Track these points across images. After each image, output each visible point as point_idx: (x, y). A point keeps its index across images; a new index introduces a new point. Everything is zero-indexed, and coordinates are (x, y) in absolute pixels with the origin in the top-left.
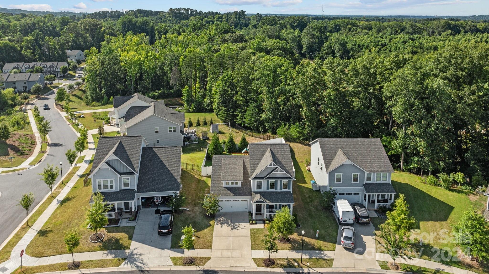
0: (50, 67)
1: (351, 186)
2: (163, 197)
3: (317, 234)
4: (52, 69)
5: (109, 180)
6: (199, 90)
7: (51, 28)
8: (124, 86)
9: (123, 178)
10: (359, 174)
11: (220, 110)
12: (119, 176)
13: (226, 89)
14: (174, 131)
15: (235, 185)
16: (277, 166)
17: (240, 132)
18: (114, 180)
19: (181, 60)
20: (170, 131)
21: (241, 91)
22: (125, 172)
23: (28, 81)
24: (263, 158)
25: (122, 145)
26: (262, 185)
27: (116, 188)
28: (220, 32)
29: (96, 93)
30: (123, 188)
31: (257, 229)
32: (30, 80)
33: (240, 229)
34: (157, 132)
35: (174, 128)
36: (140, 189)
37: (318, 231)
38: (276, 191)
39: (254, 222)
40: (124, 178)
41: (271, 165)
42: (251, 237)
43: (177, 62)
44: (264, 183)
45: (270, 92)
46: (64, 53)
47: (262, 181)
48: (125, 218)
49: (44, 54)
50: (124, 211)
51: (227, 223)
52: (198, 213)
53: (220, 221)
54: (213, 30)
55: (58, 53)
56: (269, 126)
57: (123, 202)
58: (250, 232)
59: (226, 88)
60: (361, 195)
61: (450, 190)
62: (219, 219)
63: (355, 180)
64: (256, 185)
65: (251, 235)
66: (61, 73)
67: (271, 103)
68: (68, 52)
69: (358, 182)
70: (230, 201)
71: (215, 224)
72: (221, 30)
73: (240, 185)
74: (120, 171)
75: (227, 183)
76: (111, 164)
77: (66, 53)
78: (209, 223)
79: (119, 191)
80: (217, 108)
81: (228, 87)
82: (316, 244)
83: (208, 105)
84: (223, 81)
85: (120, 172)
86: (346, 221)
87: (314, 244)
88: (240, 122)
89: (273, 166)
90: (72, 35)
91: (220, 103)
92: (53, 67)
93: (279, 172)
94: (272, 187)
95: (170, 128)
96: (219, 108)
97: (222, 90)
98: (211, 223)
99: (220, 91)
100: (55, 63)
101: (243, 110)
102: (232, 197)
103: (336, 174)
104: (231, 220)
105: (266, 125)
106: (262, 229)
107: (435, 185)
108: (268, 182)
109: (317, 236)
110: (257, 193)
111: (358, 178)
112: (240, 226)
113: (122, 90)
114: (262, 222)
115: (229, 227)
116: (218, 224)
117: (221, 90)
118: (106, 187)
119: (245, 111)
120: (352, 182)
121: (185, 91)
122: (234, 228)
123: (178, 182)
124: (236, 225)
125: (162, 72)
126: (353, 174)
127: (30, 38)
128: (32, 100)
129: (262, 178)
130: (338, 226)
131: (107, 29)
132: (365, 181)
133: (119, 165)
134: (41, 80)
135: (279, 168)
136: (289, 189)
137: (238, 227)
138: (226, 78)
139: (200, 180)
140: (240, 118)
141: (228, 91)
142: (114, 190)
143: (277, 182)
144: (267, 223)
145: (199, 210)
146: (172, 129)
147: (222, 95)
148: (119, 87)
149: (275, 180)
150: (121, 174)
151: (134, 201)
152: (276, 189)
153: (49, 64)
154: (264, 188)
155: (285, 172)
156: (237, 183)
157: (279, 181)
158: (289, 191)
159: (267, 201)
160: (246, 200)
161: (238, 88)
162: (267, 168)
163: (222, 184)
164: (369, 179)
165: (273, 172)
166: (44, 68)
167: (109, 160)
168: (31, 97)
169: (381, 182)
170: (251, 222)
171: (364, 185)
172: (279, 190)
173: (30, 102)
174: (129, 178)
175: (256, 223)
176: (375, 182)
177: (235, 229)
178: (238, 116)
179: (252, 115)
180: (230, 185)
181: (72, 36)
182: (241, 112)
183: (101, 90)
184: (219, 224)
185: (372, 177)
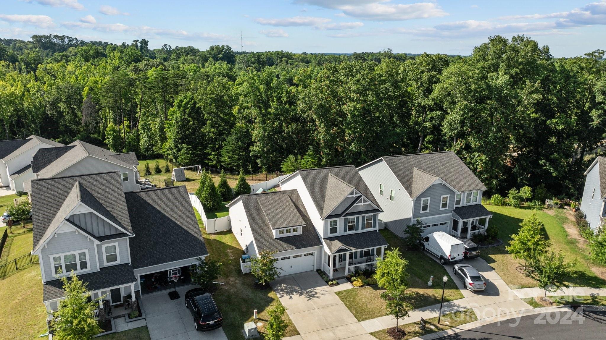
1: (439, 214)
3: (431, 280)
5: (77, 253)
6: (128, 130)
9: (103, 246)
10: (448, 196)
11: (179, 150)
12: (97, 242)
13: (186, 119)
14: (126, 179)
15: (292, 234)
16: (361, 194)
17: (216, 177)
18: (87, 251)
19: (84, 94)
21: (211, 120)
22: (108, 234)
24: (328, 187)
25: (85, 189)
26: (338, 227)
27: (93, 265)
28: (127, 61)
30: (106, 264)
31: (346, 291)
33: (320, 295)
37: (432, 277)
38: (357, 232)
39: (335, 282)
40: (106, 245)
41: (352, 193)
42: (345, 304)
43: (79, 97)
44: (340, 222)
45: (261, 114)
47: (338, 219)
48: (120, 316)
50: (111, 304)
51: (296, 291)
52: (238, 285)
53: (282, 290)
54: (117, 58)
56: (263, 163)
57: (108, 289)
58: (338, 298)
59: (186, 116)
60: (449, 225)
61: (521, 208)
62: (280, 288)
63: (444, 205)
64: (329, 227)
65: (343, 301)
67: (265, 130)
69: (447, 208)
70: (289, 258)
71: (278, 296)
72: (129, 58)
73: (300, 232)
74: (96, 234)
75: (281, 232)
76: (77, 222)
78: (269, 297)
79: (99, 270)
80: (173, 147)
81: (189, 115)
82: (436, 295)
83: (147, 150)
84: (179, 107)
85: (97, 236)
86: (454, 258)
87: (434, 295)
88: (214, 163)
89: (354, 195)
91: (179, 139)
93: (362, 204)
94: (351, 228)
96: (176, 147)
97: (181, 120)
98: (271, 295)
99: (178, 122)
101: (217, 146)
102: (293, 252)
103: (422, 200)
104: (298, 286)
105: (258, 161)
106: (352, 290)
107: (503, 205)
108: (346, 220)
109: (430, 283)
111: (448, 202)
112: (317, 291)
114: (344, 280)
115: (303, 296)
116: (282, 296)
117: (179, 119)
118: (71, 267)
119: (221, 147)
120: (441, 209)
121: (110, 131)
122: (311, 296)
123: (200, 241)
124: (311, 292)
125: (57, 111)
126: (442, 197)
129: (339, 216)
130: (443, 267)
132: (455, 206)
133: (95, 223)
135: (363, 197)
136: (374, 226)
137: (316, 293)
138: (184, 103)
139: (209, 239)
140: (214, 158)
141: (189, 121)
142: (88, 270)
143: (358, 218)
144: (355, 280)
145: (237, 281)
147: (180, 128)
149: (355, 216)
150: (101, 239)
151: (134, 283)
152: (357, 229)
154: (340, 231)
155: (370, 203)
156: (295, 230)
157: (360, 216)
158: (374, 229)
159: (352, 248)
160: (312, 254)
161: (206, 115)
162: (347, 199)
163: (272, 234)
164: (458, 202)
165: (355, 205)
167: (72, 216)
169: (472, 203)
170: (330, 283)
171: (453, 210)
172: (360, 231)
174: (116, 244)
175: (338, 284)
176: (465, 205)
177: (314, 296)
178: (210, 154)
179: (234, 151)
180: (285, 235)
182: (213, 149)
184: (285, 295)
185: (461, 199)
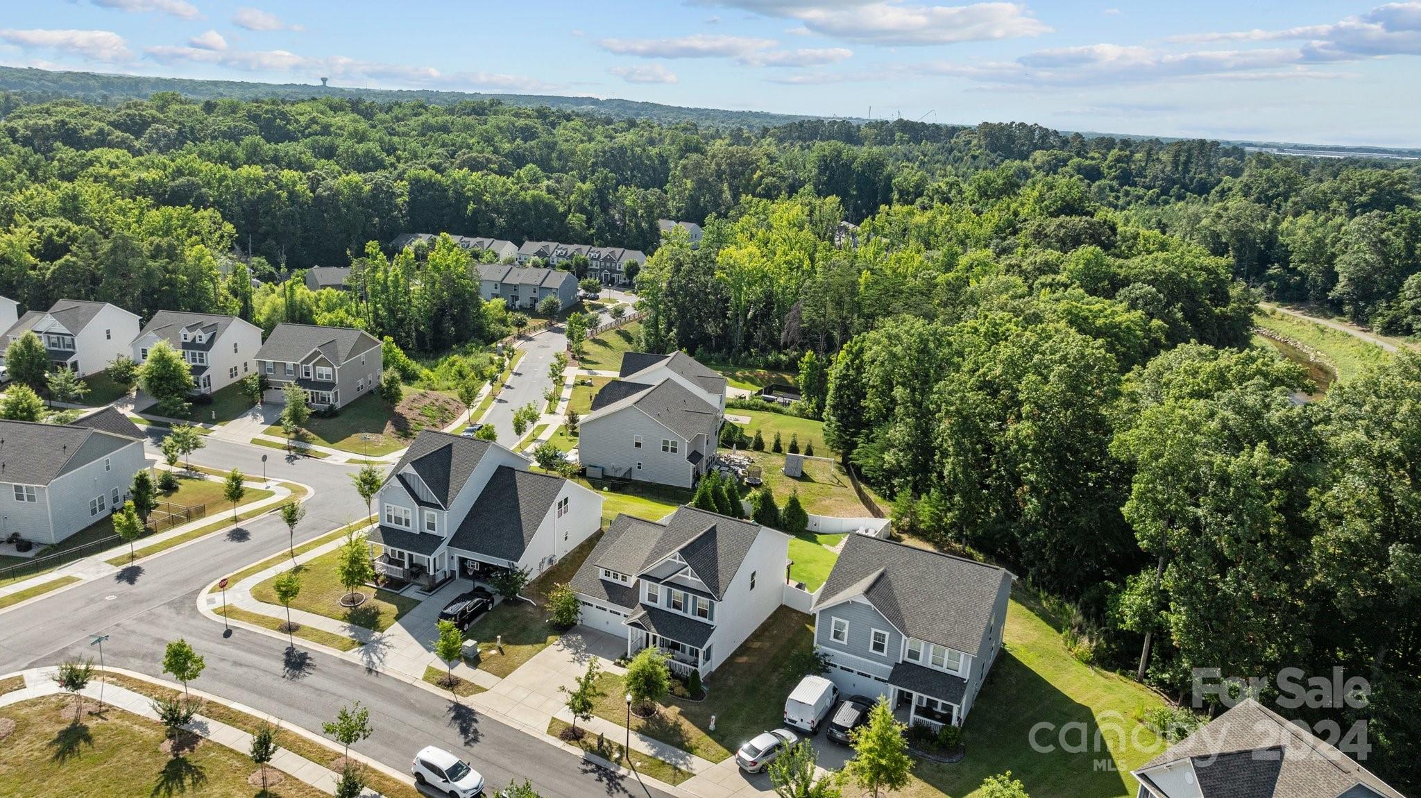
0: (605, 260)
1: (868, 658)
2: (482, 565)
3: (712, 723)
4: (608, 264)
5: (403, 509)
7: (656, 162)
8: (722, 329)
9: (425, 512)
10: (887, 635)
12: (417, 506)
14: (674, 450)
15: (620, 581)
16: (686, 563)
18: (410, 511)
20: (665, 449)
22: (427, 501)
23: (541, 288)
25: (451, 451)
26: (658, 595)
27: (414, 527)
29: (657, 334)
30: (426, 530)
31: (616, 676)
32: (543, 285)
34: (638, 445)
35: (674, 443)
36: (456, 541)
38: (685, 615)
39: (623, 662)
40: (428, 512)
41: (674, 557)
44: (661, 591)
46: (655, 230)
47: (658, 586)
48: (418, 585)
49: (612, 226)
51: (577, 648)
55: (638, 226)
57: (414, 554)
63: (878, 647)
64: (647, 591)
66: (624, 275)
68: (665, 226)
69: (885, 654)
70: (605, 610)
71: (556, 642)
73: (629, 583)
74: (418, 497)
75: (607, 574)
77: (658, 229)
78: (546, 638)
79: (417, 533)
82: (693, 740)
85: (422, 499)
86: (794, 722)
87: (690, 739)
89: (677, 561)
90: (689, 184)
92: (611, 260)
93: (689, 578)
94: (677, 606)
95: (666, 442)
98: (551, 638)
100: (618, 251)
102: (604, 603)
103: (834, 619)
108: (669, 591)
109: (712, 727)
110: (644, 606)
111: (886, 644)
113: (715, 337)
115: (573, 656)
118: (398, 521)
120: (870, 650)
121: (806, 363)
122: (578, 660)
124: (588, 657)
126: (873, 630)
127: (587, 186)
128: (535, 329)
129: (658, 581)
131: (768, 175)
132: (903, 657)
133: (417, 486)
134: (567, 288)
135: (689, 568)
136: (711, 619)
142: (409, 529)
143: (686, 597)
146: (670, 446)
148: (711, 328)
149: (682, 592)
150: (421, 503)
151: (431, 558)
152: (686, 611)
153: (605, 252)
154: (661, 604)
155: (701, 581)
156: (624, 579)
157: (690, 596)
158: (710, 623)
159: (653, 629)
162: (669, 562)
163: (599, 573)
164: (913, 654)
165: (678, 574)
166: (592, 259)
168: (531, 322)
169: (946, 670)
170: (618, 660)
171: (898, 664)
172: (689, 615)
173: (527, 334)
174: (435, 514)
175: (624, 666)
176: (930, 666)
177: (580, 662)
180: (611, 579)
181: (689, 186)
183: (669, 330)
185: (922, 653)
